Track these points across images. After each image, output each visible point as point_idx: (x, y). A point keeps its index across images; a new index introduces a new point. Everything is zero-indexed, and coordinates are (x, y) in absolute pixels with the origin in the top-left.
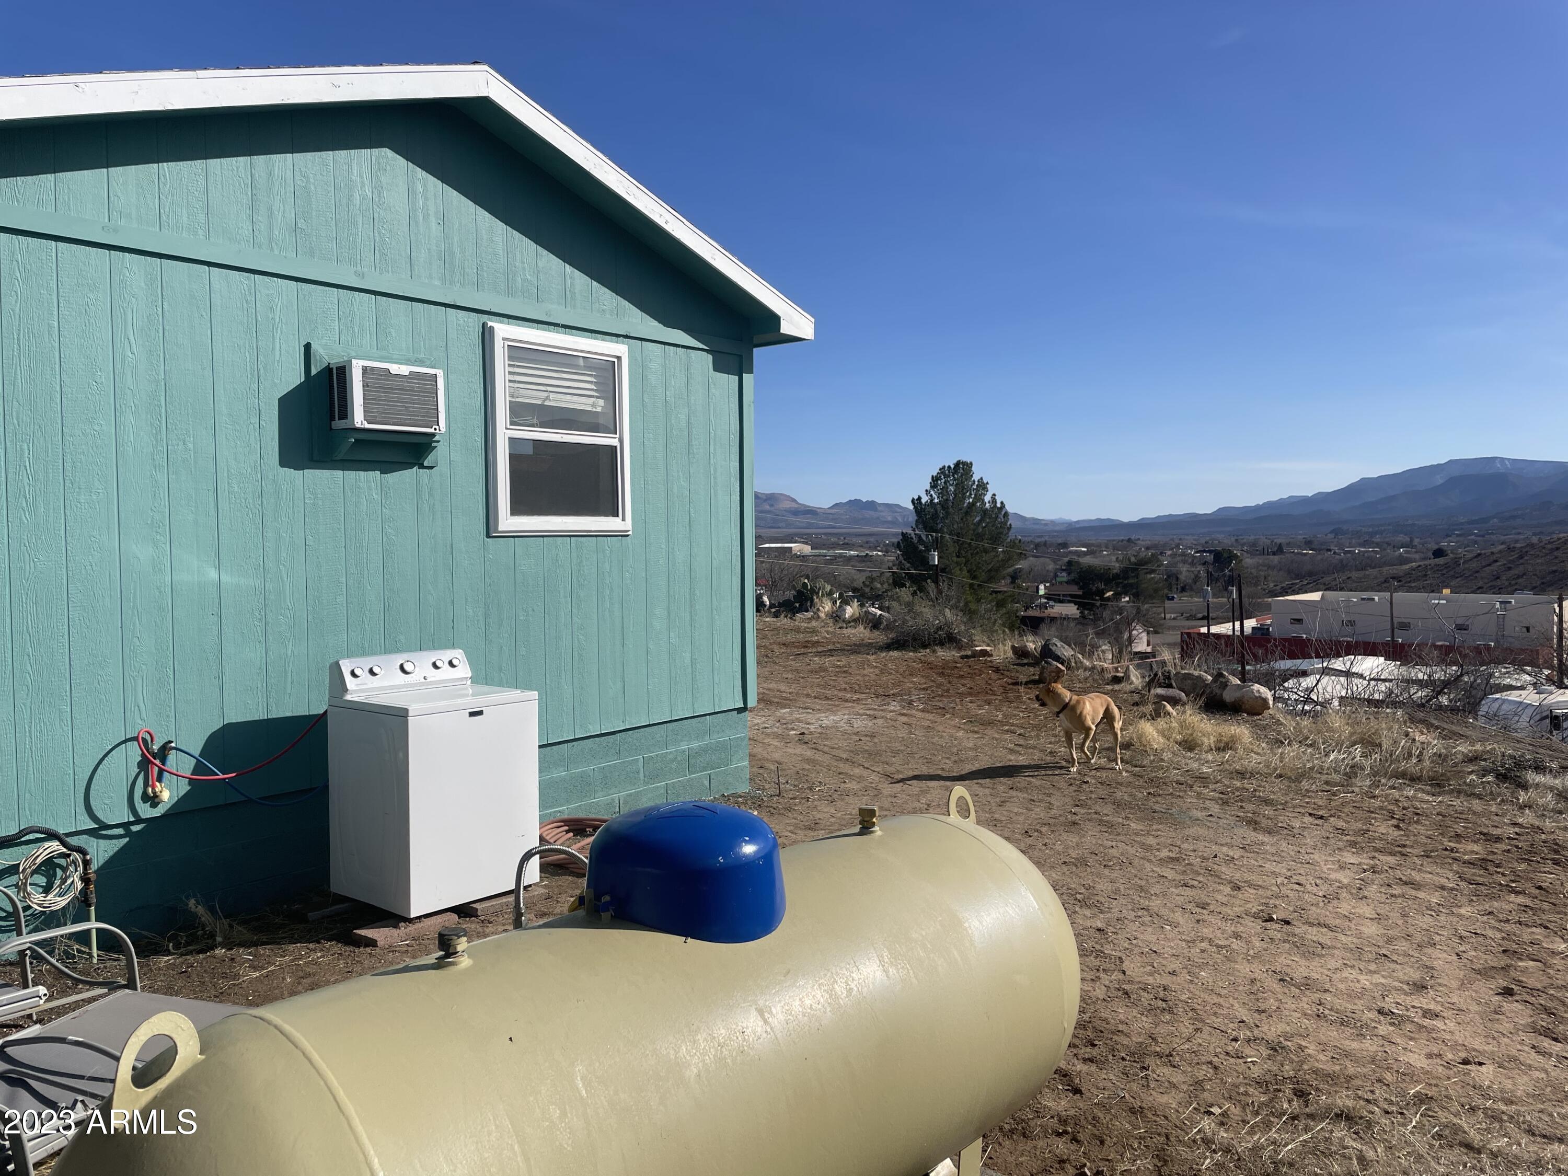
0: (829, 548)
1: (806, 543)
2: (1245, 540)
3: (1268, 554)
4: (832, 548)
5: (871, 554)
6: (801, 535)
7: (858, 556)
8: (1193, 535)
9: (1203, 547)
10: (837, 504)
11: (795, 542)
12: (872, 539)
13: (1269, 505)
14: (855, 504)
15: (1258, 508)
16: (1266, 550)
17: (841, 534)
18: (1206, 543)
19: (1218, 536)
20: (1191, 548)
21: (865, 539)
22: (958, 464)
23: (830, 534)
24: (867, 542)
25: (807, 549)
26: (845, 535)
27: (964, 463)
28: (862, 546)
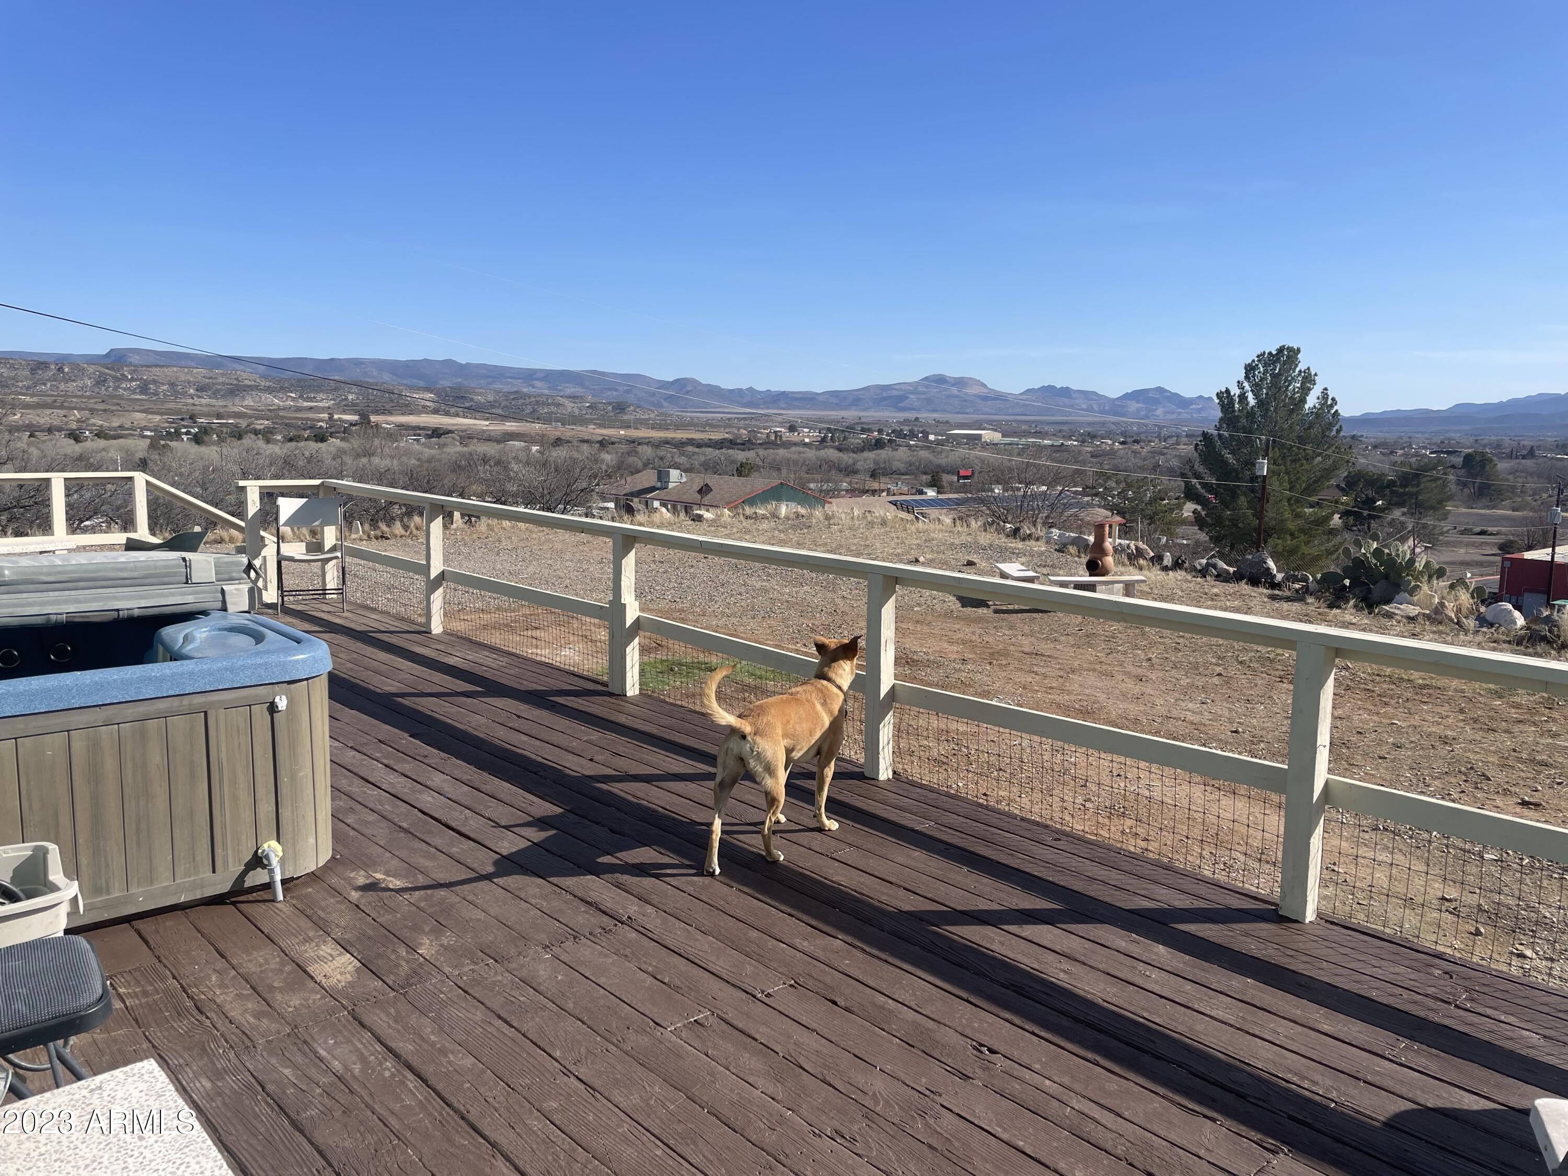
0: (1020, 437)
1: (996, 430)
2: (1486, 441)
3: (1517, 458)
4: (1024, 436)
5: (1066, 443)
6: (990, 422)
7: (1052, 446)
8: (1423, 433)
9: (1439, 446)
10: (1028, 391)
11: (984, 429)
12: (1065, 428)
13: (1513, 403)
14: (1049, 391)
15: (1501, 405)
16: (1514, 453)
17: (1034, 422)
18: (1442, 442)
19: (1453, 435)
20: (1425, 448)
21: (1058, 427)
22: (1281, 350)
23: (1020, 421)
24: (1060, 431)
25: (996, 437)
26: (1037, 423)
27: (1290, 349)
28: (1054, 435)
